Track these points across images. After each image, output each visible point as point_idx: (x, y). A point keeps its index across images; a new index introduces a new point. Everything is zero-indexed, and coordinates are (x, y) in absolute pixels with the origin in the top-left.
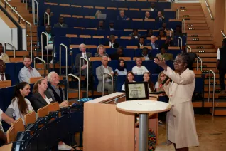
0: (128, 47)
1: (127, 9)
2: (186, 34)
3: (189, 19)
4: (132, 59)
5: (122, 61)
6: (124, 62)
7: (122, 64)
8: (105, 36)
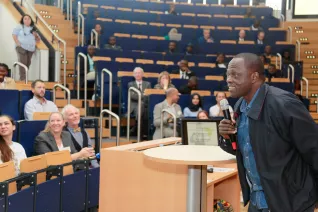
0: (208, 78)
1: (213, 28)
2: (301, 63)
3: (307, 43)
4: (212, 93)
5: (196, 97)
6: (200, 98)
7: (195, 101)
8: (176, 63)
